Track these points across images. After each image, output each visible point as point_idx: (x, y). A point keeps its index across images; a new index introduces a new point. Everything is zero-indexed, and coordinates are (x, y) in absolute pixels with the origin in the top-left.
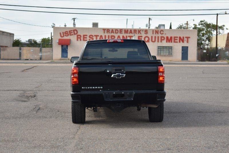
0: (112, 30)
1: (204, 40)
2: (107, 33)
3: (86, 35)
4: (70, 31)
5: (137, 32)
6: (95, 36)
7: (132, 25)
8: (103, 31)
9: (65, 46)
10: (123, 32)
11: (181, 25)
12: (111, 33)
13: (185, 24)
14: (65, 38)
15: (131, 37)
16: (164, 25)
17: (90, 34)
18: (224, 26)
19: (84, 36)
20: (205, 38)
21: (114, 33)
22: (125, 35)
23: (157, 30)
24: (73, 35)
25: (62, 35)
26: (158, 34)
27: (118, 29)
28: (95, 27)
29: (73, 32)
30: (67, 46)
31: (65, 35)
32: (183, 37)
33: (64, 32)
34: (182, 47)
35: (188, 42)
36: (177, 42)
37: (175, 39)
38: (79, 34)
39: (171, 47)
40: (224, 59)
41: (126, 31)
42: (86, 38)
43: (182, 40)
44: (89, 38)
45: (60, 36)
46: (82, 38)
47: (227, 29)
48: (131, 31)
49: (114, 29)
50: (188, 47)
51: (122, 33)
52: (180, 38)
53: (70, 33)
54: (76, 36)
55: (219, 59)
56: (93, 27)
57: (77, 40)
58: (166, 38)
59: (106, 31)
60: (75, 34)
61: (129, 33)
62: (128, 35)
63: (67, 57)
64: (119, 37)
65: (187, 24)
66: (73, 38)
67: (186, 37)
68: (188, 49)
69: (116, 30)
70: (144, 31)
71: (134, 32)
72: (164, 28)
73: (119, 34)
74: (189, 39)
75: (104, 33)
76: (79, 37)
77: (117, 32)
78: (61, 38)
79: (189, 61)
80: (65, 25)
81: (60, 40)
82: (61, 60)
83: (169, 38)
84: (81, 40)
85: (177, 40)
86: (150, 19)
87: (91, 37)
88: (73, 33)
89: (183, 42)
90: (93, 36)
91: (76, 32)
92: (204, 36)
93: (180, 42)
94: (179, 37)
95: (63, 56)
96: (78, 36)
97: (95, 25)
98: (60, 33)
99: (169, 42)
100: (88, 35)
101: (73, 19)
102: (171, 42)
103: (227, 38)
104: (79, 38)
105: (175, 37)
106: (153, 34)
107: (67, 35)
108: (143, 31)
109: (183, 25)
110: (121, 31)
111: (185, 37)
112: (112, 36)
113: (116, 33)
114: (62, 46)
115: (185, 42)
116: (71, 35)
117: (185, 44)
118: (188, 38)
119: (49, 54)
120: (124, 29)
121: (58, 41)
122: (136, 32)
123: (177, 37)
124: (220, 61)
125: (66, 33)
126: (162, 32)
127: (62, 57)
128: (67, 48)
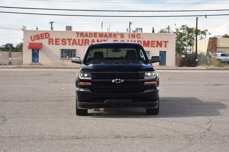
0: (86, 34)
1: (185, 45)
2: (81, 36)
3: (59, 39)
4: (41, 35)
5: (113, 36)
6: (68, 39)
7: (108, 29)
8: (77, 34)
9: (36, 50)
10: (98, 35)
11: (163, 29)
12: (85, 37)
13: (166, 29)
14: (36, 41)
15: (105, 41)
16: (141, 29)
17: (63, 38)
18: (207, 30)
19: (56, 39)
20: (187, 43)
21: (88, 37)
22: (100, 39)
23: (133, 33)
24: (44, 38)
25: (33, 39)
26: (134, 38)
27: (92, 33)
28: (69, 30)
29: (44, 35)
30: (38, 50)
31: (36, 38)
32: (161, 42)
33: (35, 35)
34: (160, 52)
35: (166, 46)
36: (154, 47)
37: (152, 44)
38: (51, 37)
39: (147, 51)
40: (204, 64)
41: (101, 35)
42: (59, 42)
43: (159, 44)
44: (62, 42)
45: (30, 39)
46: (54, 42)
47: (210, 34)
48: (106, 35)
49: (88, 32)
50: (166, 52)
51: (97, 37)
52: (158, 42)
53: (41, 36)
54: (47, 40)
55: (199, 65)
56: (67, 30)
57: (49, 44)
58: (142, 42)
59: (79, 35)
60: (46, 38)
61: (104, 37)
62: (103, 39)
63: (38, 62)
64: (93, 41)
65: (169, 28)
66: (45, 42)
67: (164, 42)
68: (166, 53)
69: (90, 33)
70: (120, 34)
71: (109, 36)
72: (142, 32)
73: (93, 38)
74: (168, 44)
75: (78, 36)
76: (51, 40)
77: (91, 35)
78: (31, 42)
79: (167, 67)
80: (36, 28)
81: (30, 44)
82: (31, 64)
83: (146, 42)
84: (53, 44)
85: (154, 44)
86: (130, 23)
87: (64, 40)
88: (45, 37)
89: (161, 46)
90: (65, 40)
91: (47, 35)
92: (186, 40)
93: (157, 46)
94: (156, 41)
95: (34, 61)
96: (49, 39)
97: (69, 28)
98: (31, 37)
99: (146, 46)
100: (61, 39)
101: (50, 23)
102: (149, 46)
103: (209, 43)
104: (51, 42)
105: (152, 41)
106: (129, 37)
107: (38, 38)
108: (118, 34)
109: (164, 30)
110: (96, 34)
111: (162, 41)
112: (86, 40)
113: (90, 37)
114: (33, 50)
115: (163, 46)
116: (42, 39)
117: (163, 49)
118: (166, 42)
119: (20, 58)
120: (98, 32)
121: (28, 45)
122: (111, 36)
123: (155, 41)
124: (199, 66)
125: (37, 36)
126: (139, 36)
127: (32, 62)
128: (38, 53)
